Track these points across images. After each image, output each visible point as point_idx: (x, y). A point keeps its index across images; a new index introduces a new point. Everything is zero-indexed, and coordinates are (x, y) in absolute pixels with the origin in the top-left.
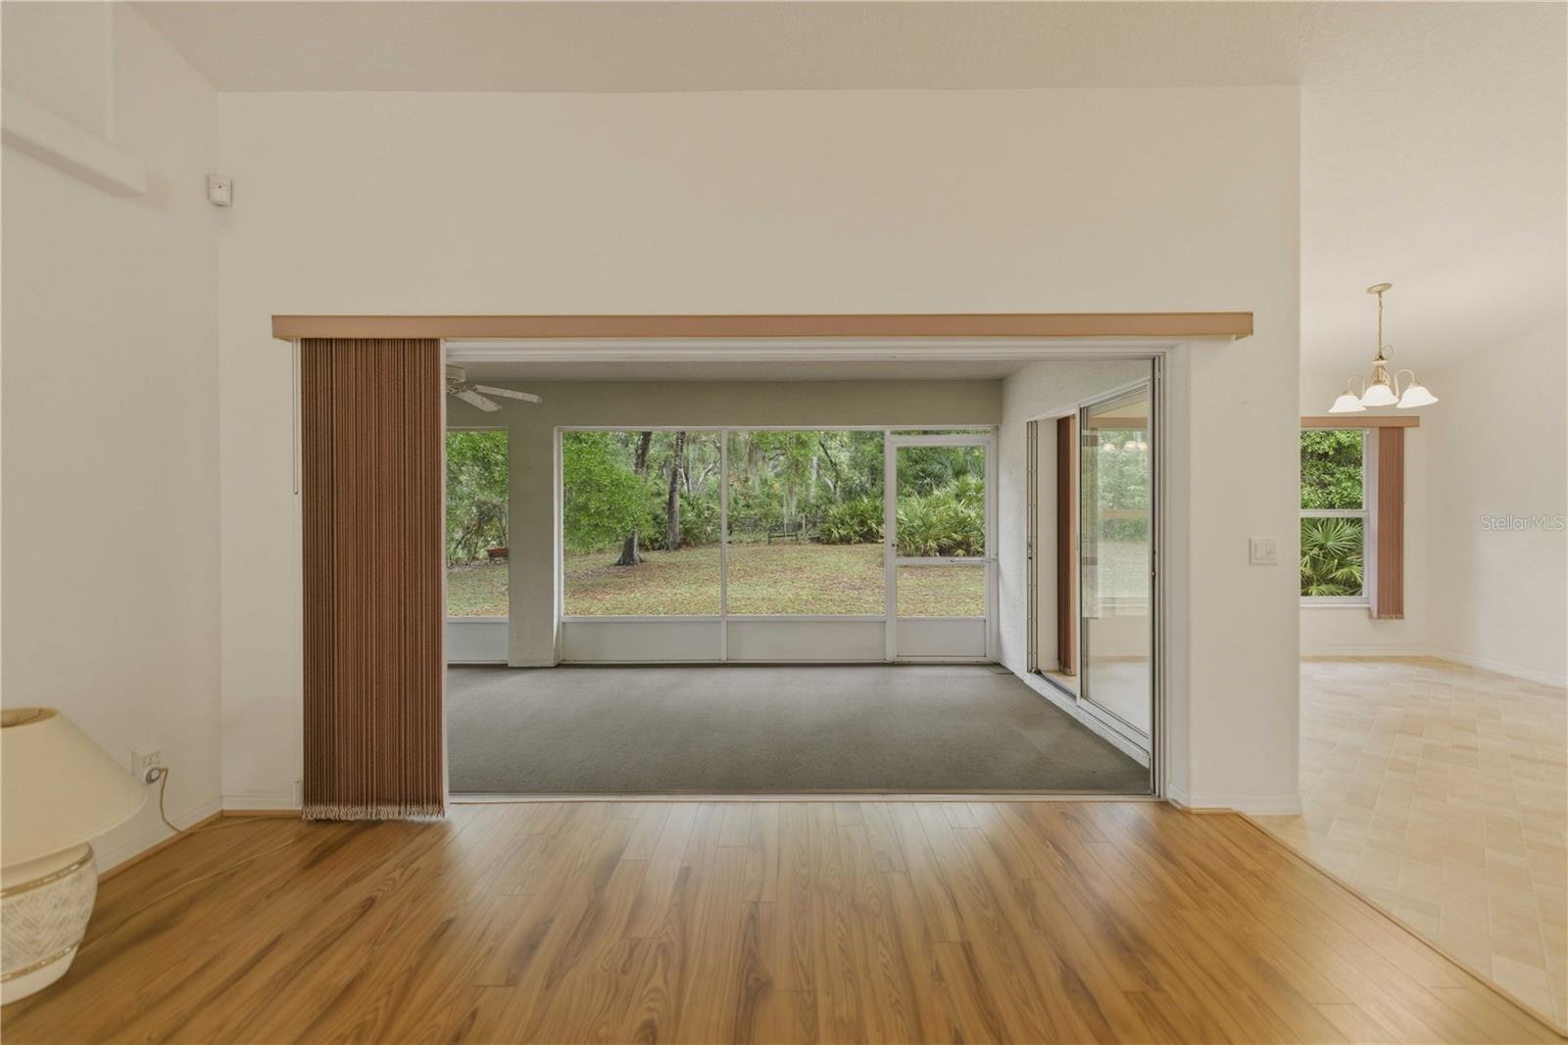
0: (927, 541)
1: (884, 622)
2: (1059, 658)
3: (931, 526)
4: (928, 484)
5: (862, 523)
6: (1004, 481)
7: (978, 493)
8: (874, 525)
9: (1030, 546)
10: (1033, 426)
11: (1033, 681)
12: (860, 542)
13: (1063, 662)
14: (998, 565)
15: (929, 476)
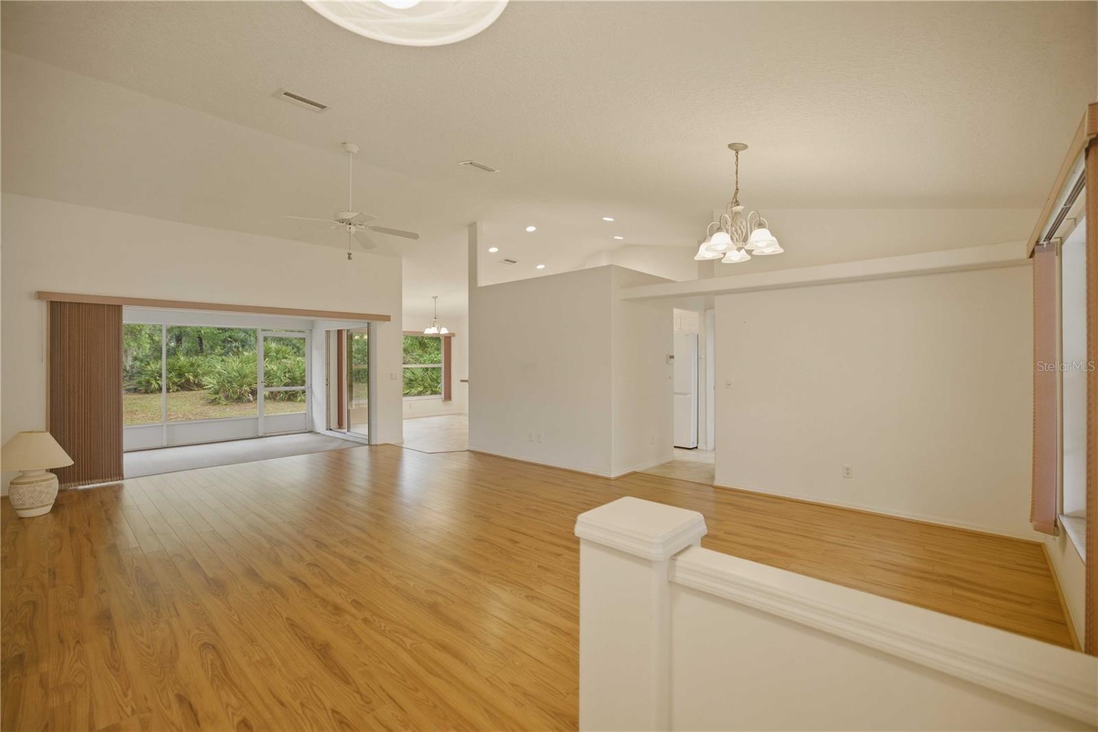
0: (242, 386)
1: (257, 418)
2: (339, 423)
3: (245, 376)
4: (235, 347)
5: (180, 375)
6: (315, 353)
7: (277, 354)
8: (191, 378)
9: (327, 380)
10: (328, 332)
11: (329, 433)
12: (177, 390)
13: (340, 425)
14: (312, 389)
15: (236, 341)
